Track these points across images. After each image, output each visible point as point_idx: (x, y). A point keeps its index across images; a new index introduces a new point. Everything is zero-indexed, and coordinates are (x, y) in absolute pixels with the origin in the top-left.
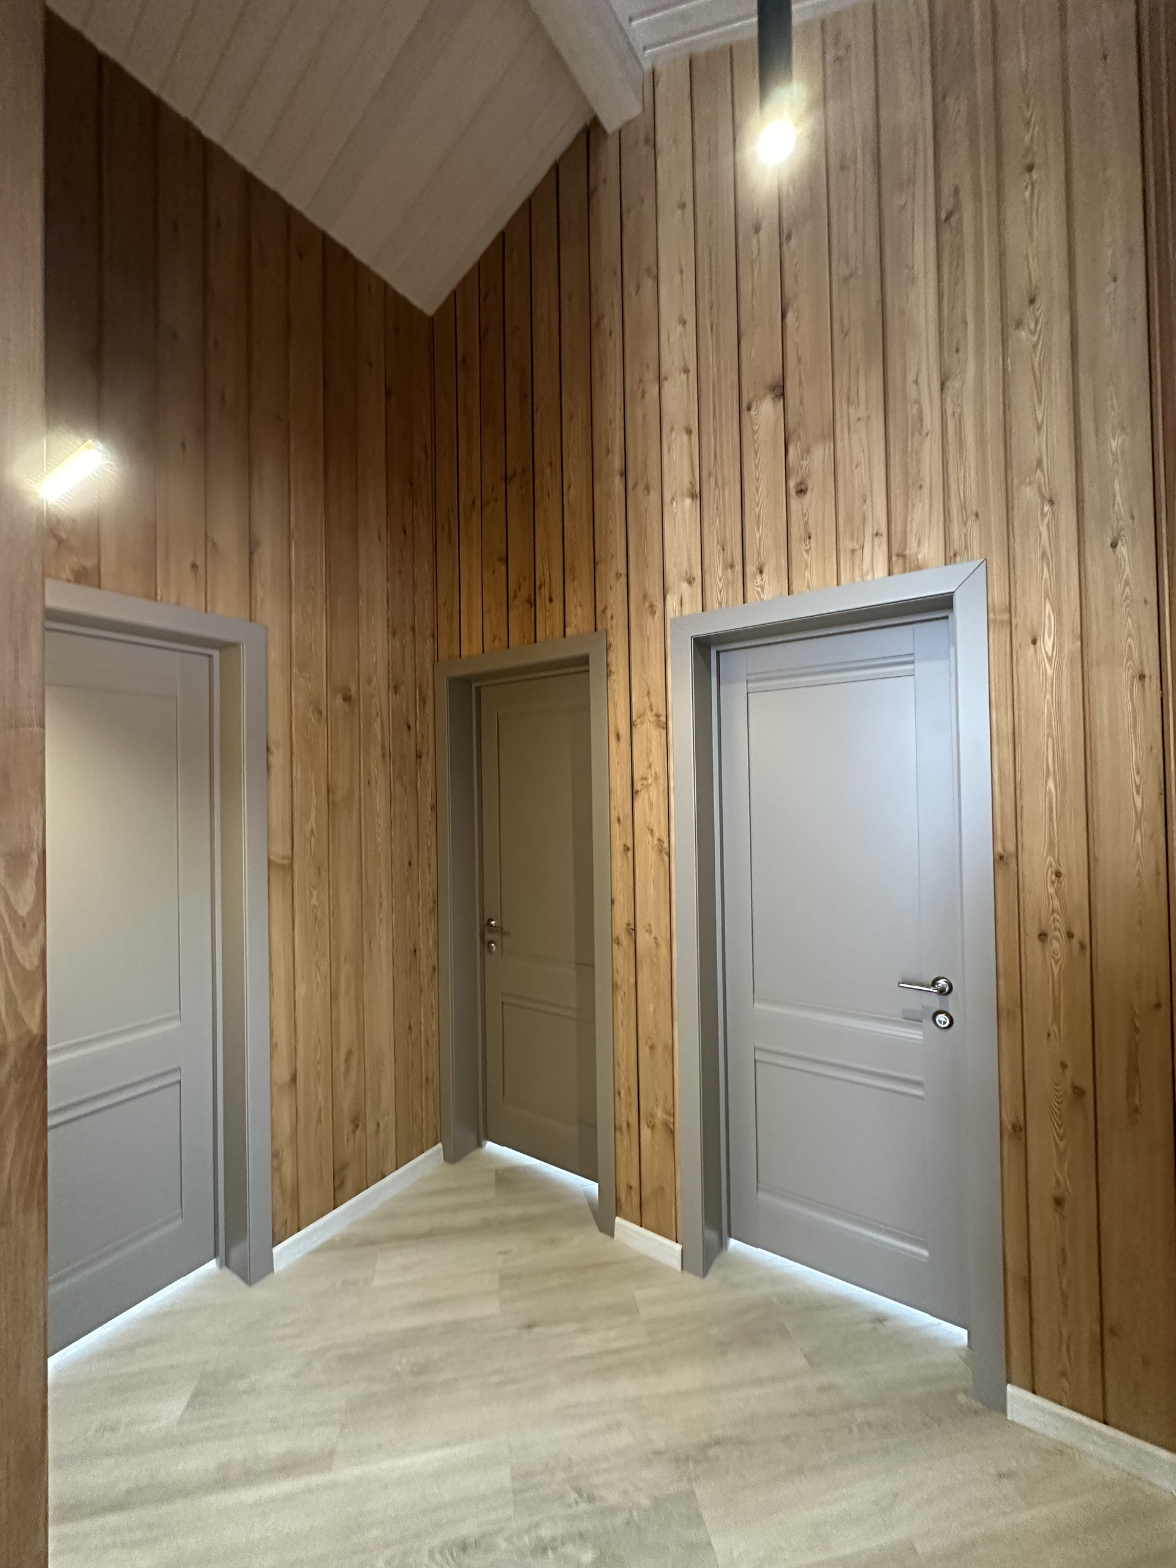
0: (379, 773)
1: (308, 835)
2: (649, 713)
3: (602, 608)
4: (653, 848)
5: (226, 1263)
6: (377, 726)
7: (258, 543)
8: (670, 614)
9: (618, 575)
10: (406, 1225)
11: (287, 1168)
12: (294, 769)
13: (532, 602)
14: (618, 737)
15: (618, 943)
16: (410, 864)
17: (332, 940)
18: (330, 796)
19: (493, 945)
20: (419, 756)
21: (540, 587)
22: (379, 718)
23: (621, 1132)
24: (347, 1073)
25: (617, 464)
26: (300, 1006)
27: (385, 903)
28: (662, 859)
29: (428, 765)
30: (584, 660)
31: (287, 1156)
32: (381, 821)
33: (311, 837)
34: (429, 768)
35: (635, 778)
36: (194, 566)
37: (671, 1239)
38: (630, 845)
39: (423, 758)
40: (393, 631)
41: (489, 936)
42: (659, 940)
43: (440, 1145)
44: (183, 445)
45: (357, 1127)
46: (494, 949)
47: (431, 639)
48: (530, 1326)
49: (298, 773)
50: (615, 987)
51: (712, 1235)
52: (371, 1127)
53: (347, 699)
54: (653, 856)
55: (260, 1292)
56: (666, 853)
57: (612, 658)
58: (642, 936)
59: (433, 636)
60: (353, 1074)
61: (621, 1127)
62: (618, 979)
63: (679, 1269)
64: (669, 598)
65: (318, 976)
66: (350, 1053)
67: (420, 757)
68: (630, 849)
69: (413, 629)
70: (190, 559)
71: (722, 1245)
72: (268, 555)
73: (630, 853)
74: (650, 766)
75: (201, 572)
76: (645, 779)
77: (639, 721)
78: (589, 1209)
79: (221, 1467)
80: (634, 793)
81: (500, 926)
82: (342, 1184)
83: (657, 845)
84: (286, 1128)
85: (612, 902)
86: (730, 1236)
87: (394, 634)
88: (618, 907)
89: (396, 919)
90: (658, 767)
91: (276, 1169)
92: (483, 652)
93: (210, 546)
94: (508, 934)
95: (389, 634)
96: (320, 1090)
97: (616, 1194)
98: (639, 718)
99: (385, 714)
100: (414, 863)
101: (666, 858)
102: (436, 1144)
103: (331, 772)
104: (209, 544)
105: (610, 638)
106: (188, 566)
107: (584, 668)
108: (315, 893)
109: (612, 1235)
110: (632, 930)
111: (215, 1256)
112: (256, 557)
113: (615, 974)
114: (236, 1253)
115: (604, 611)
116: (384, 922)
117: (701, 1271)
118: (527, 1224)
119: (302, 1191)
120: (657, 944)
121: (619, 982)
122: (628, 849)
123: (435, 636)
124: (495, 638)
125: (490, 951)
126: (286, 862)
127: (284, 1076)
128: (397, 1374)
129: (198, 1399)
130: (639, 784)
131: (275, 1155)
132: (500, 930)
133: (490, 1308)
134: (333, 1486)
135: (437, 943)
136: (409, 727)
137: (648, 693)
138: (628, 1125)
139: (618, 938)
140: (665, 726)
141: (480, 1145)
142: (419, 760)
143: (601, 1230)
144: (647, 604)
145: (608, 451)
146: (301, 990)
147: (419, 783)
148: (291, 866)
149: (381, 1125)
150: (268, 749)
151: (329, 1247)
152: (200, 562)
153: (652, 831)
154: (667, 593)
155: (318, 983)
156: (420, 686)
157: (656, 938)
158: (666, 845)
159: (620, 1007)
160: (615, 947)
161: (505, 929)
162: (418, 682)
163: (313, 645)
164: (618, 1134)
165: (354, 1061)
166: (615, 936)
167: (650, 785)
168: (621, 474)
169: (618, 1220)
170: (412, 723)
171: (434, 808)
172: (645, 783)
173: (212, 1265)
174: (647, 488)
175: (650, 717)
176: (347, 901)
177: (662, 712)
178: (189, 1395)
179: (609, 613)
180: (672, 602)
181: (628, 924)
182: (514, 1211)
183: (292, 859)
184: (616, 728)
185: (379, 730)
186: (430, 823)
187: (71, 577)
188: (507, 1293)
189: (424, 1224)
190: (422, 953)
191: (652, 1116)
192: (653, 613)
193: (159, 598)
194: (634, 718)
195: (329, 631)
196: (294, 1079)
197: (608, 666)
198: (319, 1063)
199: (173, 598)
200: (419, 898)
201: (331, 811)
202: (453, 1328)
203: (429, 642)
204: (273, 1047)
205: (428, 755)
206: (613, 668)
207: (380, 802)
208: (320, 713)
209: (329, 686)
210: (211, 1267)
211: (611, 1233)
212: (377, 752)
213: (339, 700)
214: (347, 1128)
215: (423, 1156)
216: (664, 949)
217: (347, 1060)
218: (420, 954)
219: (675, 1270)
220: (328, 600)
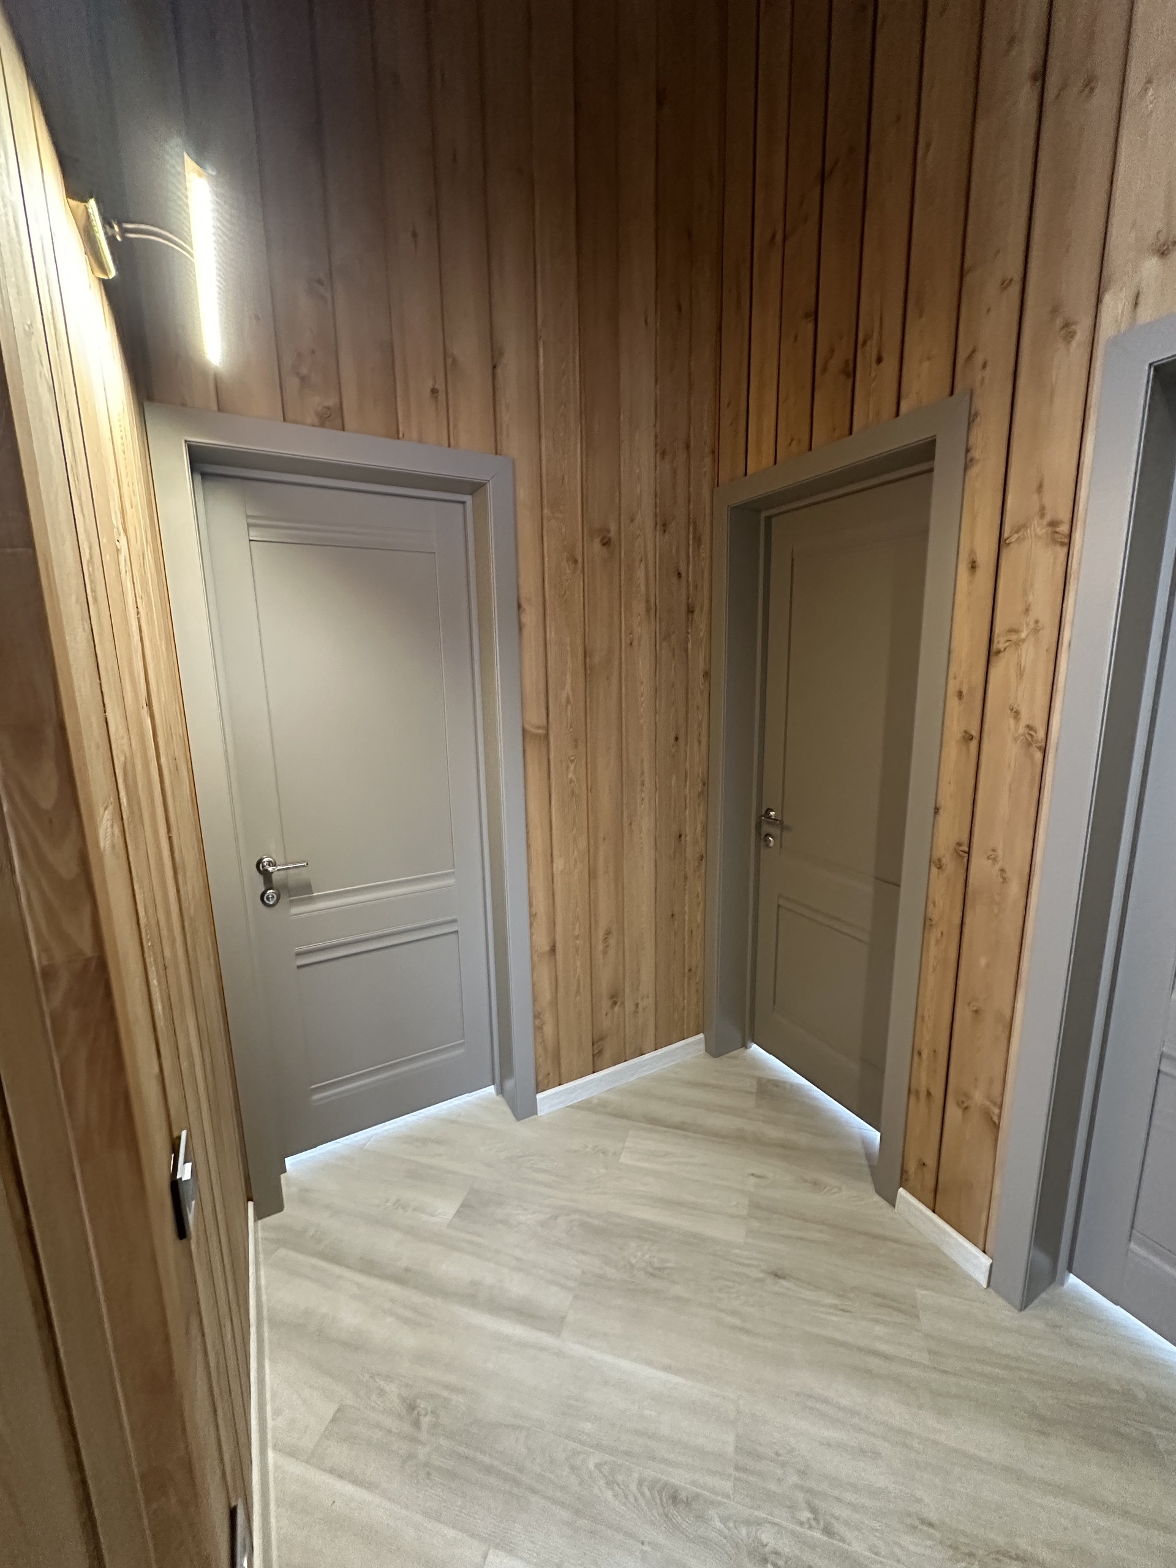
0: (643, 631)
1: (564, 701)
2: (1036, 521)
3: (969, 351)
4: (1015, 739)
5: (501, 1091)
6: (640, 574)
7: (501, 354)
8: (1107, 328)
9: (1005, 284)
10: (659, 1109)
11: (548, 1029)
12: (548, 630)
13: (850, 372)
14: (973, 566)
15: (940, 868)
16: (677, 739)
17: (590, 816)
18: (588, 660)
19: (770, 838)
20: (690, 611)
21: (865, 343)
22: (643, 565)
23: (918, 1098)
24: (605, 952)
25: (1026, 58)
26: (558, 879)
27: (647, 782)
28: (1032, 758)
29: (701, 622)
30: (926, 451)
31: (548, 1018)
32: (645, 689)
33: (567, 706)
34: (703, 626)
35: (997, 630)
36: (434, 391)
37: (976, 1245)
38: (975, 733)
39: (696, 613)
40: (662, 453)
41: (766, 829)
42: (1008, 874)
43: (701, 1036)
44: (414, 235)
45: (615, 1003)
46: (771, 844)
47: (711, 457)
48: (777, 1275)
49: (552, 635)
50: (927, 923)
51: (1043, 1260)
52: (629, 1006)
53: (606, 543)
54: (1013, 751)
55: (523, 1130)
56: (1039, 748)
57: (978, 437)
58: (979, 862)
59: (713, 452)
60: (612, 953)
61: (917, 1092)
62: (934, 913)
63: (985, 1286)
64: (1107, 298)
65: (576, 852)
66: (608, 933)
67: (692, 612)
68: (975, 739)
69: (688, 446)
70: (429, 384)
71: (1053, 1277)
72: (512, 366)
73: (974, 744)
74: (1027, 610)
75: (442, 396)
76: (1015, 631)
77: (1016, 536)
78: (864, 1162)
79: (473, 1283)
80: (991, 654)
81: (779, 819)
82: (600, 1052)
83: (1024, 735)
84: (546, 995)
85: (937, 810)
86: (1070, 1269)
87: (663, 454)
88: (944, 819)
89: (659, 798)
90: (1043, 609)
91: (538, 1028)
92: (775, 463)
93: (450, 364)
94: (788, 828)
95: (658, 455)
96: (578, 964)
97: (903, 1164)
98: (1017, 532)
99: (650, 556)
100: (681, 740)
101: (1038, 755)
102: (698, 1033)
103: (589, 632)
104: (449, 361)
105: (978, 404)
106: (428, 392)
107: (924, 467)
108: (572, 767)
109: (894, 1206)
110: (964, 853)
111: (493, 1084)
112: (499, 370)
113: (930, 905)
114: (509, 1084)
115: (970, 358)
116: (646, 800)
117: (1018, 1302)
118: (786, 1151)
119: (563, 1053)
120: (1004, 879)
121: (935, 918)
122: (971, 738)
123: (715, 453)
124: (792, 440)
125: (767, 846)
126: (541, 731)
127: (544, 945)
128: (632, 1266)
129: (466, 1210)
130: (1002, 640)
131: (537, 1016)
132: (778, 823)
133: (733, 1233)
134: (560, 1354)
135: (705, 828)
136: (679, 574)
137: (1040, 487)
138: (929, 1094)
139: (940, 860)
140: (1066, 541)
141: (745, 1046)
142: (690, 616)
143: (879, 1192)
144: (1059, 322)
145: (1012, 41)
146: (559, 865)
147: (690, 646)
148: (547, 736)
149: (640, 1006)
150: (519, 606)
151: (586, 1106)
152: (440, 386)
153: (1017, 714)
154: (1106, 290)
155: (575, 859)
156: (695, 523)
157: (1002, 870)
158: (1041, 734)
159: (933, 952)
160: (934, 870)
161: (786, 823)
162: (691, 516)
163: (566, 478)
164: (913, 1099)
165: (612, 941)
166: (935, 857)
167: (1023, 640)
168: (1034, 78)
169: (901, 1191)
170: (683, 569)
171: (707, 674)
172: (1014, 637)
173: (491, 1089)
174: (1089, 84)
175: (1038, 528)
176: (606, 775)
177: (1064, 515)
178: (458, 1205)
179: (979, 358)
180: (1114, 305)
181: (959, 844)
182: (773, 1133)
183: (547, 730)
184: (972, 552)
185: (642, 581)
186: (702, 693)
187: (316, 421)
188: (755, 1224)
189: (678, 1114)
190: (688, 838)
191: (967, 1095)
192: (1070, 336)
193: (401, 435)
194: (1006, 535)
195: (584, 454)
196: (553, 950)
197: (968, 451)
198: (577, 937)
199: (415, 434)
200: (686, 777)
201: (588, 676)
202: (693, 1242)
203: (708, 460)
204: (532, 916)
205: (702, 609)
206: (976, 454)
207: (643, 666)
208: (576, 561)
209: (585, 529)
210: (489, 1091)
211: (892, 1203)
212: (639, 607)
213: (597, 543)
214: (606, 1003)
215: (682, 1042)
216: (1015, 888)
217: (606, 939)
218: (686, 841)
219: (978, 1284)
220: (583, 416)
